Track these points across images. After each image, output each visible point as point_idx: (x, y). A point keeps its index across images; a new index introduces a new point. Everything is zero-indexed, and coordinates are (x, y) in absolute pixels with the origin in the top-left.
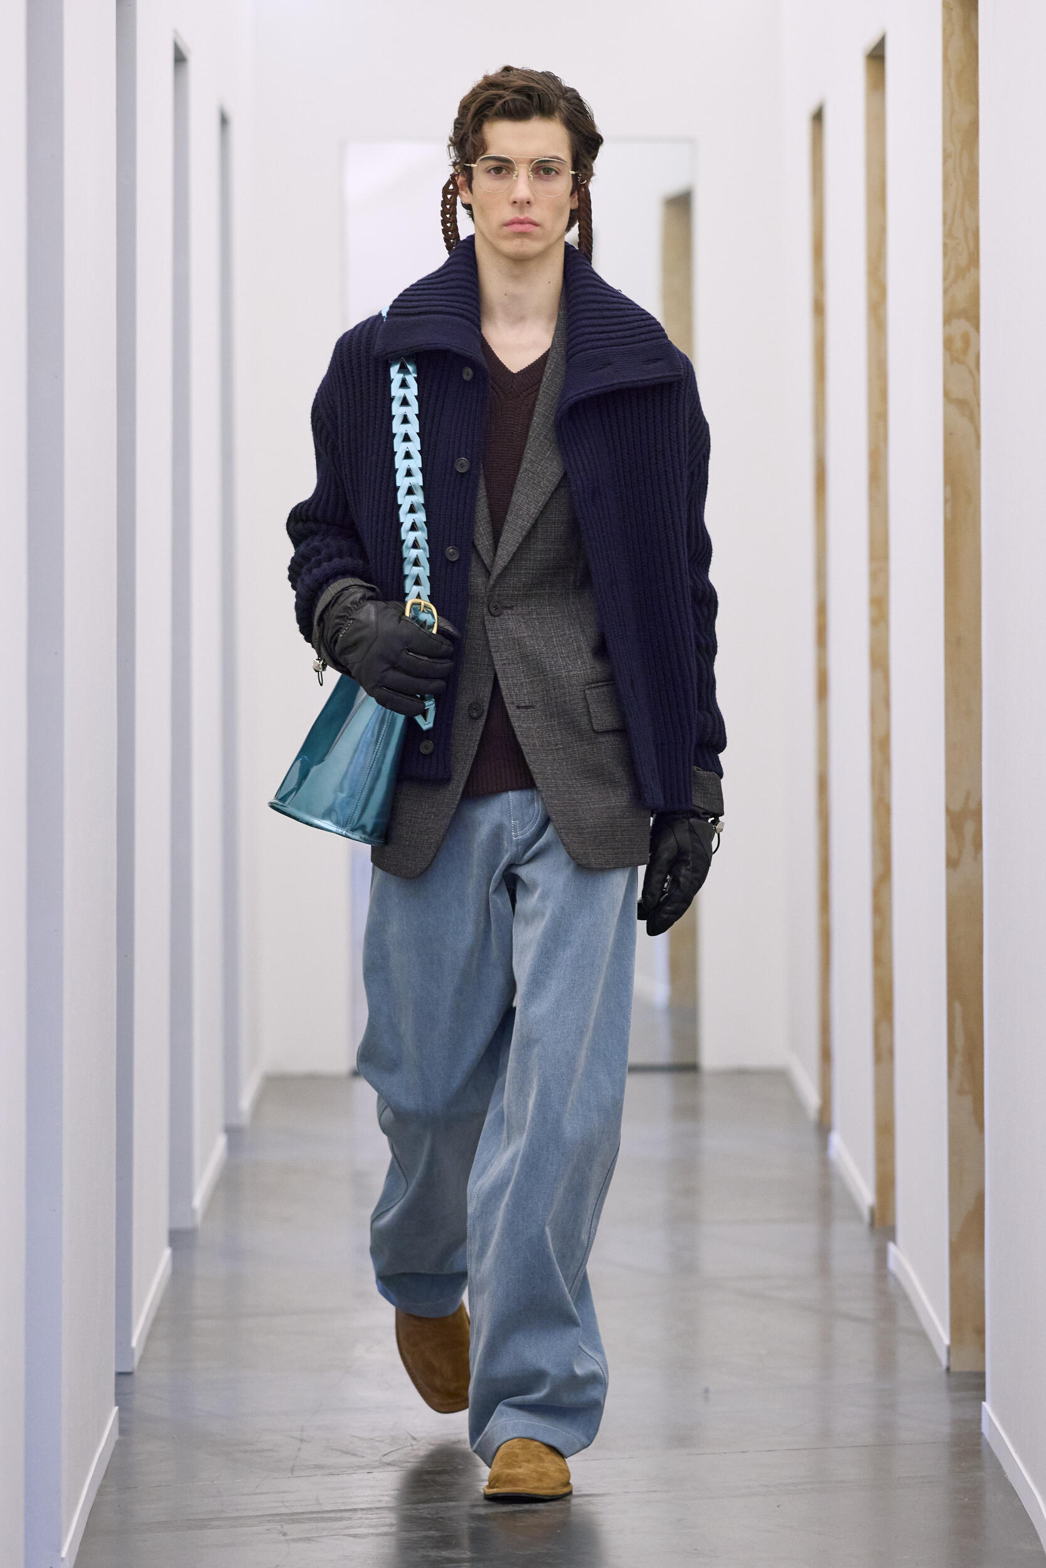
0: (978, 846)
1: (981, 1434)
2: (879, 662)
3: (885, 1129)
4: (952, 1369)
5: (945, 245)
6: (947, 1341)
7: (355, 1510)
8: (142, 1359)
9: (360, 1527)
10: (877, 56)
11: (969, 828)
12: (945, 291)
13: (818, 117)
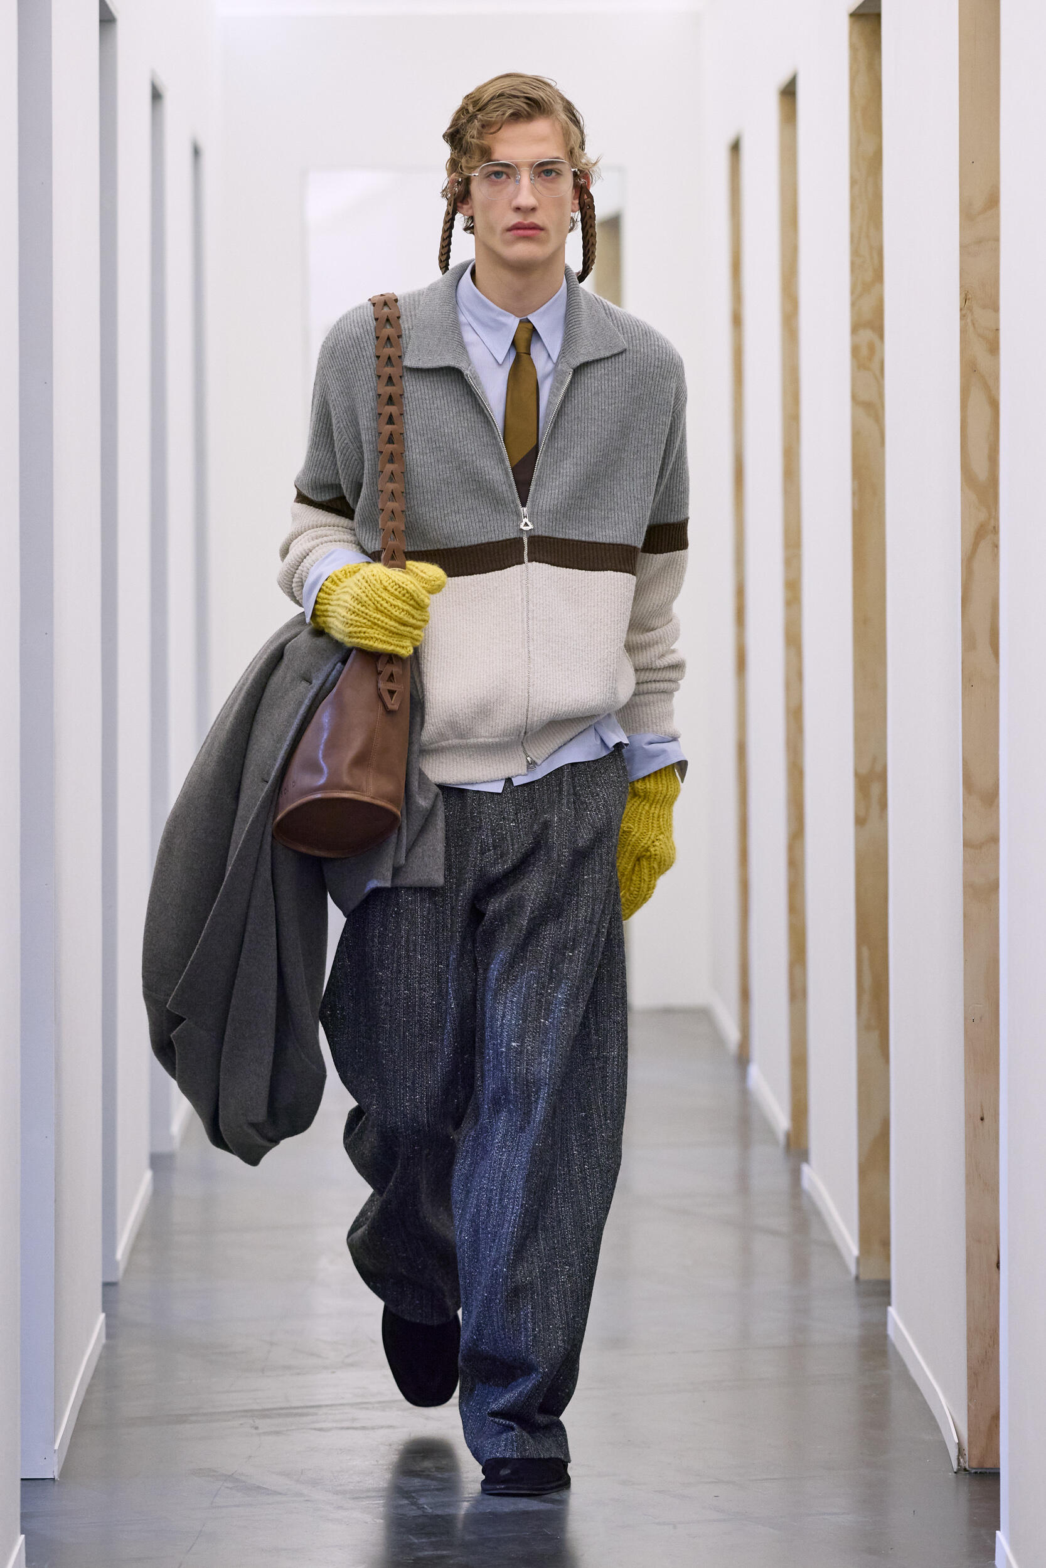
0: (883, 805)
1: (885, 1336)
2: (793, 640)
3: (799, 1062)
4: (862, 1277)
5: (853, 264)
6: (855, 1251)
7: (319, 1406)
8: (126, 1271)
9: (324, 1421)
10: (789, 92)
11: (875, 790)
12: (853, 304)
13: (736, 148)
